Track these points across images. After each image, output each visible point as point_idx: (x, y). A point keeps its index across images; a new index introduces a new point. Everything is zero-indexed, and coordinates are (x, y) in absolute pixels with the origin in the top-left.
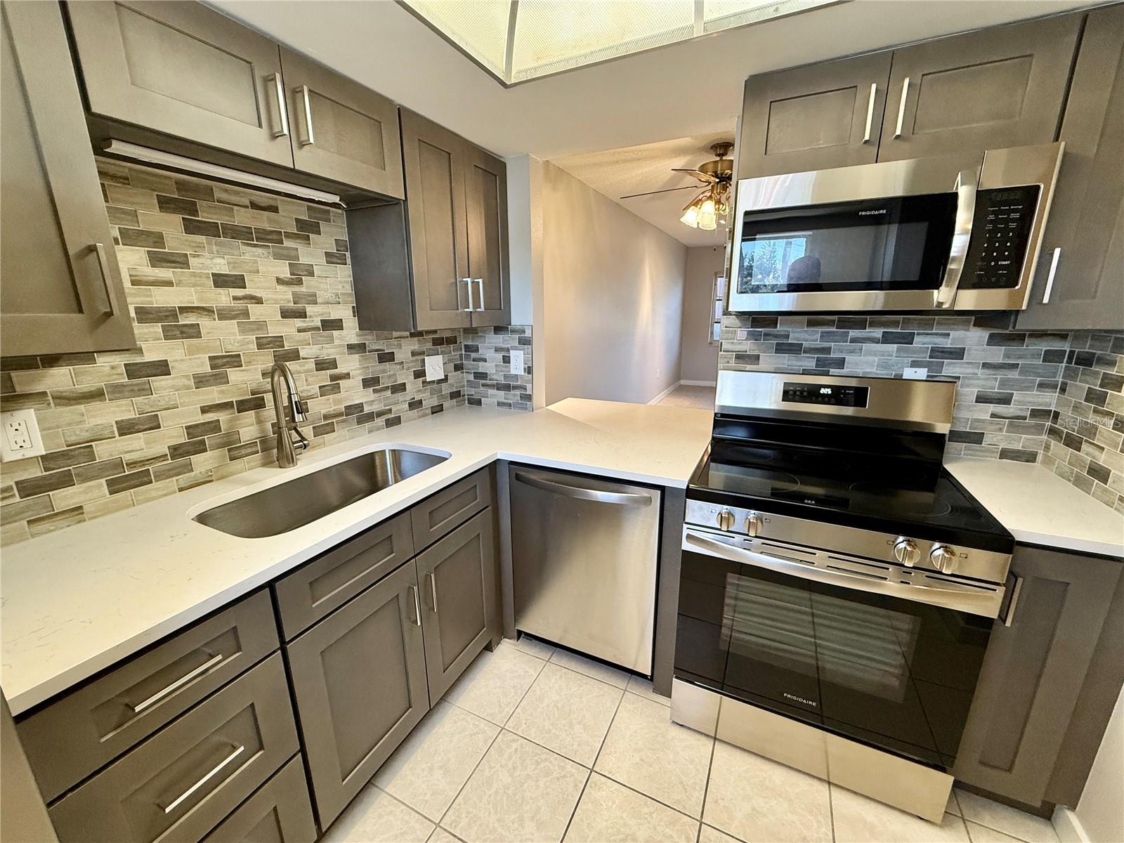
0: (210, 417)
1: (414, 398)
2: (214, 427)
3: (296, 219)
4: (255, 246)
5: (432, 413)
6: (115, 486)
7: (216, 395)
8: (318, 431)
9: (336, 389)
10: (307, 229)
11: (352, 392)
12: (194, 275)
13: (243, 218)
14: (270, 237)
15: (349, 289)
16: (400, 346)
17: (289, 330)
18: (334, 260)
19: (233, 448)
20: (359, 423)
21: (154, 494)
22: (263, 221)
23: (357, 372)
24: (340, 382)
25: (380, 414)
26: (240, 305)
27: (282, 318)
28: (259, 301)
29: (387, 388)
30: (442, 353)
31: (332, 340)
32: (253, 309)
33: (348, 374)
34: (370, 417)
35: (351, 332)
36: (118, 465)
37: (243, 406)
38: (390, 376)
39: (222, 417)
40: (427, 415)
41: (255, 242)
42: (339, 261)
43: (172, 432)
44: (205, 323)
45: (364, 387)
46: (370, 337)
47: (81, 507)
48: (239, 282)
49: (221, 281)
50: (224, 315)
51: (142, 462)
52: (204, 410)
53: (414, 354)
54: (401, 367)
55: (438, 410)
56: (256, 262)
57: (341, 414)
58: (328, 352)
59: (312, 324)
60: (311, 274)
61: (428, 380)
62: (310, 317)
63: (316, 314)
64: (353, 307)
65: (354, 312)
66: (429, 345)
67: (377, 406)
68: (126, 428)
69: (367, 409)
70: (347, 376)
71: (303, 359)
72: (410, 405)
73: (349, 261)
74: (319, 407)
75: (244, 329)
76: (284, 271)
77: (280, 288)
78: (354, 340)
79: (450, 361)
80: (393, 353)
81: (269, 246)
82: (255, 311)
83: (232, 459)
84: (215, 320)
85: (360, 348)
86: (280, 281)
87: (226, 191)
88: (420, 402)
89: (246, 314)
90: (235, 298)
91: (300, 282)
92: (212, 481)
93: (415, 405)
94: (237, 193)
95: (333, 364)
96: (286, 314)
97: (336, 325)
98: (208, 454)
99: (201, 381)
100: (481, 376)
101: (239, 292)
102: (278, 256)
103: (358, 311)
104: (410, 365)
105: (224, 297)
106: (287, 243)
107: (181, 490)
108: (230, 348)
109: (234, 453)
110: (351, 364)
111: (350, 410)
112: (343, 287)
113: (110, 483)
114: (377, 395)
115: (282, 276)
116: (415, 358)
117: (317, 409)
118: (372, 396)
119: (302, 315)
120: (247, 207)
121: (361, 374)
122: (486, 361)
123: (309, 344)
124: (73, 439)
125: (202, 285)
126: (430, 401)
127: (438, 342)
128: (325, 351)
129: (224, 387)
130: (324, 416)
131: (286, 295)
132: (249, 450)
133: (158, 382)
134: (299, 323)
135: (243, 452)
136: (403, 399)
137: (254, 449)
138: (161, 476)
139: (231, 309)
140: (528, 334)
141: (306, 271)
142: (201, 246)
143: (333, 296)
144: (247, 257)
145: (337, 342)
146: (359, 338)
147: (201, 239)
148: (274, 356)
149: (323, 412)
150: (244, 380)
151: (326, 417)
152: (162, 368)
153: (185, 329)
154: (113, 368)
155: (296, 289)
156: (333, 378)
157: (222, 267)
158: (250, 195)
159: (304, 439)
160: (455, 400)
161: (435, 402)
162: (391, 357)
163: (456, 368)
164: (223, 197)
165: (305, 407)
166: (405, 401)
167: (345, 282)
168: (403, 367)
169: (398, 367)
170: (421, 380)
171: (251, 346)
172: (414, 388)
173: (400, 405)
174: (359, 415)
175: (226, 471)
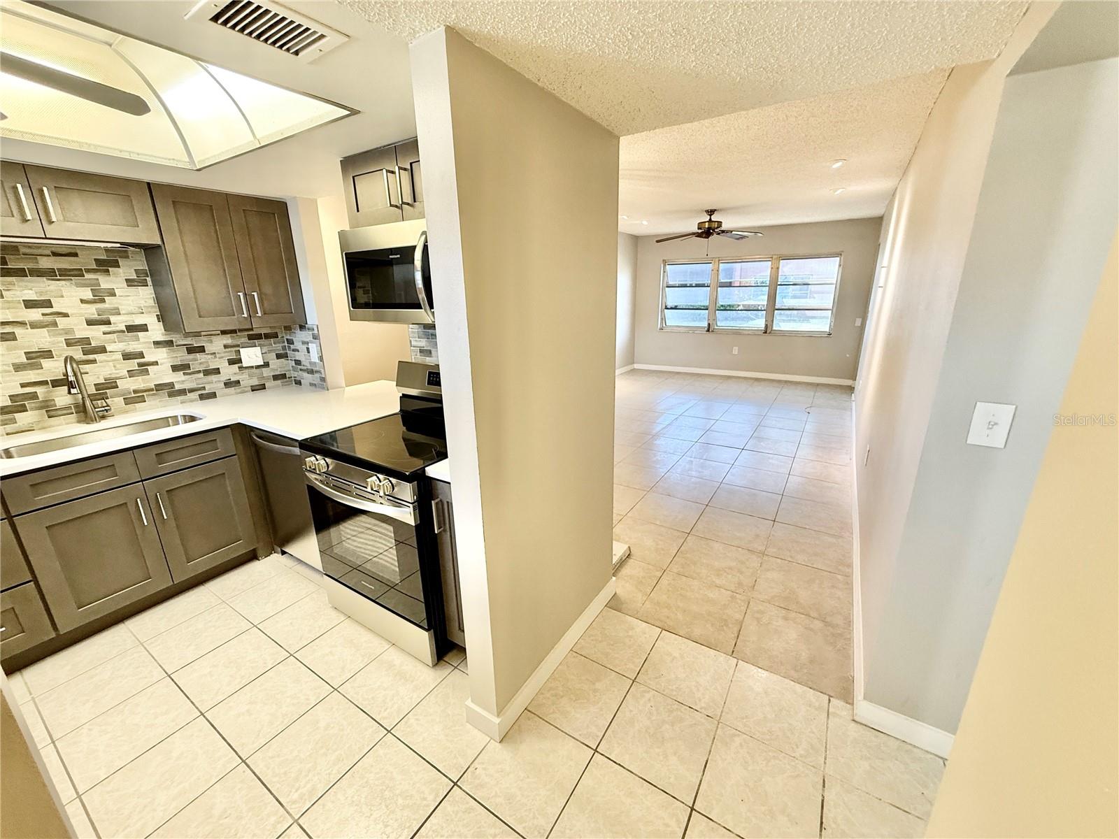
0: (29, 390)
1: (230, 379)
2: (34, 396)
3: (95, 259)
4: (58, 280)
5: (253, 391)
7: (32, 376)
8: (128, 401)
9: (145, 372)
10: (106, 265)
11: (162, 374)
12: (8, 302)
13: (45, 263)
14: (72, 273)
15: (151, 302)
16: (211, 342)
17: (95, 333)
18: (136, 284)
19: (50, 411)
20: (169, 396)
22: (64, 263)
23: (166, 360)
24: (149, 367)
25: (192, 391)
26: (49, 318)
27: (88, 325)
28: (66, 315)
29: (199, 372)
30: (260, 346)
31: (138, 339)
32: (59, 320)
34: (183, 392)
35: (157, 331)
37: (56, 383)
38: (201, 363)
39: (40, 390)
40: (247, 392)
41: (58, 278)
42: (140, 284)
44: (18, 331)
45: (173, 371)
46: (177, 336)
48: (48, 304)
49: (29, 304)
50: (35, 325)
52: (23, 385)
53: (226, 347)
54: (213, 356)
55: (259, 388)
56: (61, 290)
57: (152, 390)
58: (133, 347)
59: (118, 329)
60: (114, 295)
61: (244, 366)
62: (114, 324)
63: (119, 322)
64: (157, 315)
65: (158, 319)
66: (245, 340)
67: (188, 385)
69: (177, 387)
70: (156, 363)
71: (110, 352)
72: (226, 384)
73: (150, 283)
74: (129, 384)
75: (55, 334)
76: (88, 294)
77: (84, 306)
78: (161, 338)
79: (270, 351)
80: (203, 346)
81: (71, 279)
82: (63, 322)
83: (49, 417)
84: (27, 329)
85: (168, 344)
86: (83, 301)
87: (30, 247)
88: (238, 382)
89: (55, 324)
90: (43, 315)
91: (102, 301)
92: (33, 430)
93: (228, 384)
95: (141, 355)
96: (90, 323)
97: (144, 328)
98: (29, 413)
99: (18, 368)
100: (298, 362)
101: (47, 311)
102: (80, 286)
103: (162, 318)
104: (223, 355)
105: (35, 315)
106: (87, 276)
107: (7, 434)
108: (41, 346)
109: (51, 413)
110: (162, 355)
111: (159, 387)
112: (146, 302)
114: (187, 377)
115: (85, 298)
116: (227, 350)
117: (126, 386)
118: (184, 378)
119: (108, 323)
120: (50, 256)
121: (170, 362)
122: (298, 351)
123: (115, 342)
125: (16, 308)
126: (247, 380)
127: (253, 337)
128: (131, 347)
129: (39, 371)
130: (133, 391)
131: (92, 311)
134: (104, 328)
135: (60, 413)
136: (217, 380)
137: (69, 411)
139: (41, 322)
141: (108, 293)
143: (137, 308)
144: (52, 288)
145: (142, 340)
146: (164, 337)
147: (13, 279)
148: (83, 351)
149: (133, 388)
150: (53, 368)
151: (135, 392)
153: (3, 336)
155: (100, 306)
156: (140, 365)
157: (31, 295)
158: (51, 247)
159: (108, 406)
160: (279, 381)
161: (255, 382)
162: (201, 349)
163: (279, 356)
164: (28, 251)
165: (114, 384)
166: (219, 381)
167: (148, 298)
168: (215, 357)
169: (210, 356)
170: (237, 365)
171: (61, 345)
172: (229, 372)
173: (214, 383)
174: (169, 390)
175: (45, 425)
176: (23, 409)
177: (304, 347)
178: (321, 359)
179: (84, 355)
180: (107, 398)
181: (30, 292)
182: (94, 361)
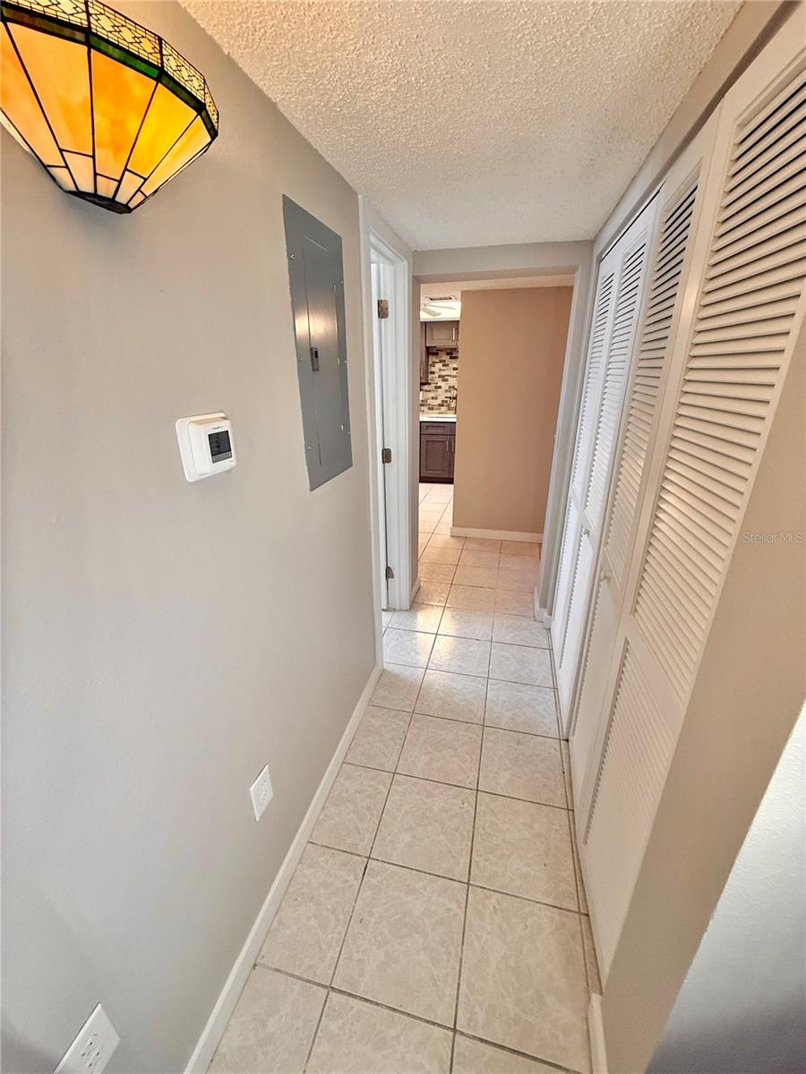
12: (449, 368)
44: (449, 378)
48: (458, 369)
108: (453, 384)
125: (451, 370)
133: (439, 390)
139: (455, 375)
142: (452, 362)
153: (446, 380)
154: (433, 386)
176: (443, 406)
181: (455, 365)
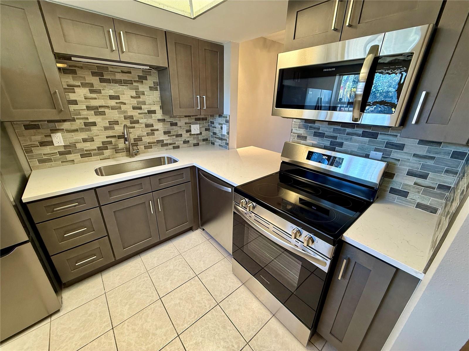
0: (109, 139)
1: (186, 140)
2: (111, 143)
3: (138, 75)
4: (123, 85)
5: (194, 146)
6: (82, 156)
7: (111, 133)
8: (146, 147)
9: (153, 134)
10: (142, 79)
11: (160, 136)
12: (103, 96)
13: (119, 76)
14: (128, 82)
15: (158, 99)
16: (180, 121)
17: (135, 114)
18: (153, 89)
19: (117, 150)
20: (162, 146)
21: (93, 160)
22: (125, 77)
23: (162, 129)
24: (155, 132)
25: (170, 144)
26: (118, 105)
27: (133, 109)
28: (125, 104)
29: (174, 135)
30: (199, 124)
31: (152, 117)
32: (122, 106)
33: (158, 129)
34: (167, 145)
35: (159, 115)
36: (82, 150)
37: (119, 137)
38: (175, 131)
39: (113, 140)
40: (191, 146)
41: (123, 84)
42: (154, 89)
43: (98, 143)
44: (107, 111)
45: (164, 134)
46: (167, 117)
47: (74, 160)
48: (118, 98)
49: (112, 97)
50: (113, 108)
51: (90, 150)
52: (107, 137)
53: (186, 123)
54: (180, 128)
55: (197, 145)
56: (123, 91)
57: (155, 143)
58: (150, 121)
59: (144, 112)
60: (144, 94)
61: (192, 134)
62: (143, 109)
63: (145, 108)
64: (160, 106)
65: (160, 108)
66: (194, 120)
67: (170, 141)
68: (85, 140)
69: (165, 142)
70: (157, 130)
71: (140, 123)
72: (184, 142)
73: (159, 89)
74: (147, 140)
75: (120, 113)
76: (134, 94)
77: (132, 99)
78: (160, 118)
79: (203, 127)
80: (177, 123)
81: (128, 85)
82: (123, 107)
83: (116, 153)
84: (110, 110)
85: (163, 120)
86: (132, 97)
87: (113, 68)
88: (189, 141)
89: (120, 108)
90: (116, 103)
91: (139, 97)
92: (110, 158)
93: (185, 142)
94: (116, 68)
95: (152, 125)
96: (134, 108)
97: (154, 112)
98: (109, 150)
99: (106, 128)
100: (215, 133)
101: (118, 101)
102: (131, 89)
103: (162, 107)
104: (184, 127)
105: (113, 103)
106: (135, 84)
107: (101, 160)
108: (115, 119)
109: (117, 151)
110: (159, 126)
111: (158, 142)
112: (156, 99)
113: (81, 155)
114: (169, 137)
116: (187, 125)
117: (146, 140)
118: (168, 138)
119: (140, 108)
120: (120, 73)
121: (163, 130)
122: (216, 128)
123: (143, 118)
124: (71, 142)
125: (106, 99)
126: (193, 141)
127: (197, 119)
128: (149, 121)
129: (113, 131)
130: (148, 143)
131: (134, 102)
132: (122, 151)
133: (93, 128)
134: (139, 111)
135: (120, 151)
136: (180, 140)
137: (123, 151)
138: (95, 155)
139: (115, 106)
140: (228, 119)
142: (105, 87)
143: (152, 102)
144: (120, 89)
145: (153, 118)
146: (162, 117)
147: (105, 84)
148: (130, 122)
149: (148, 141)
150: (119, 129)
151: (149, 143)
152: (94, 124)
153: (101, 112)
154: (80, 123)
155: (138, 100)
156: (152, 130)
157: (112, 93)
158: (121, 68)
159: (138, 150)
160: (205, 142)
161: (195, 142)
162: (176, 124)
163: (206, 130)
164: (112, 70)
165: (141, 139)
166: (182, 140)
167: (157, 97)
168: (181, 128)
169: (179, 128)
170: (189, 133)
171: (122, 118)
172: (186, 136)
173: (179, 142)
174: (162, 144)
175: (114, 156)
177: (220, 126)
178: (228, 133)
179: (130, 124)
180: (138, 146)
181: (112, 91)
182: (134, 127)
